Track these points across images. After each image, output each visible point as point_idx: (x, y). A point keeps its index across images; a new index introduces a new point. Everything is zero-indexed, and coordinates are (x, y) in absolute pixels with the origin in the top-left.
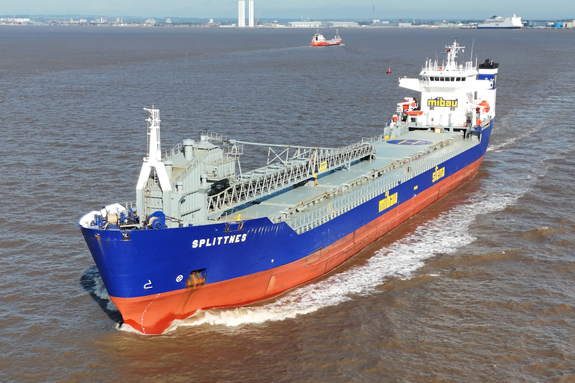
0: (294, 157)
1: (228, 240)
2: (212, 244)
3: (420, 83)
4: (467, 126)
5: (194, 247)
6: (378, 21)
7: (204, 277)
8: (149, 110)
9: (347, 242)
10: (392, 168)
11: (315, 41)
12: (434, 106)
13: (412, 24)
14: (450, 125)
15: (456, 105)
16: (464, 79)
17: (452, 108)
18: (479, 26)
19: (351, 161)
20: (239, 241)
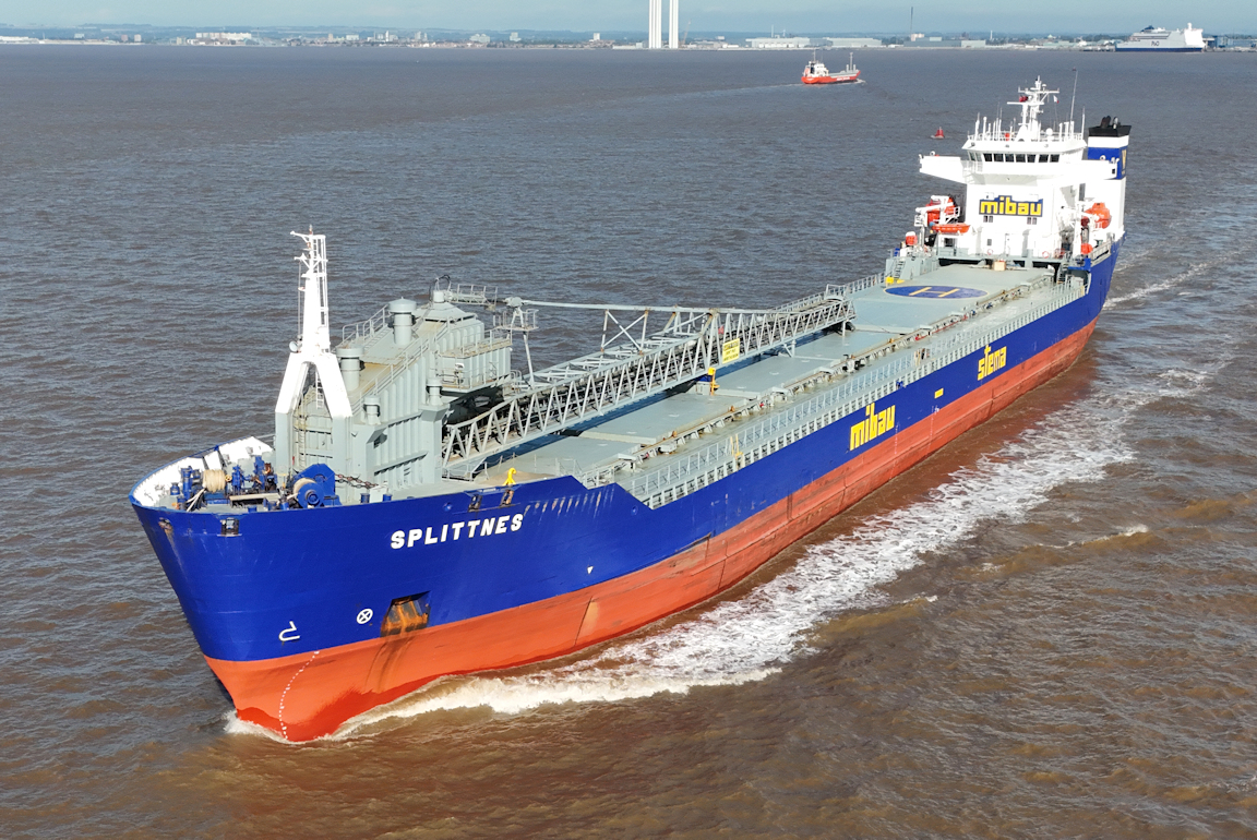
0: (666, 330)
1: (479, 528)
2: (439, 540)
3: (964, 166)
4: (1061, 257)
5: (394, 546)
6: (920, 36)
7: (425, 610)
8: (303, 236)
9: (772, 520)
10: (888, 350)
11: (809, 75)
12: (992, 213)
13: (988, 43)
14: (1026, 254)
15: (1038, 213)
16: (1055, 158)
17: (1031, 219)
18: (1119, 46)
19: (796, 336)
20: (504, 530)
